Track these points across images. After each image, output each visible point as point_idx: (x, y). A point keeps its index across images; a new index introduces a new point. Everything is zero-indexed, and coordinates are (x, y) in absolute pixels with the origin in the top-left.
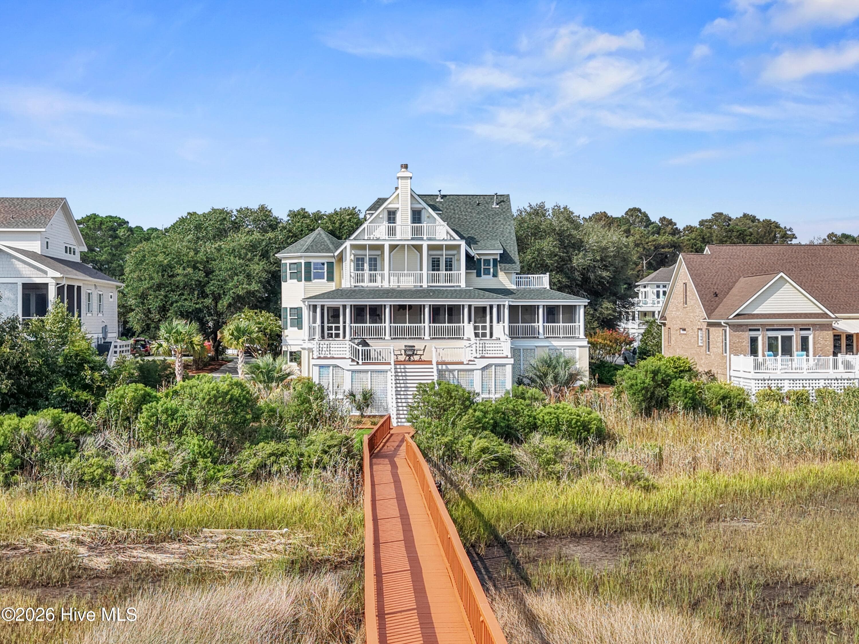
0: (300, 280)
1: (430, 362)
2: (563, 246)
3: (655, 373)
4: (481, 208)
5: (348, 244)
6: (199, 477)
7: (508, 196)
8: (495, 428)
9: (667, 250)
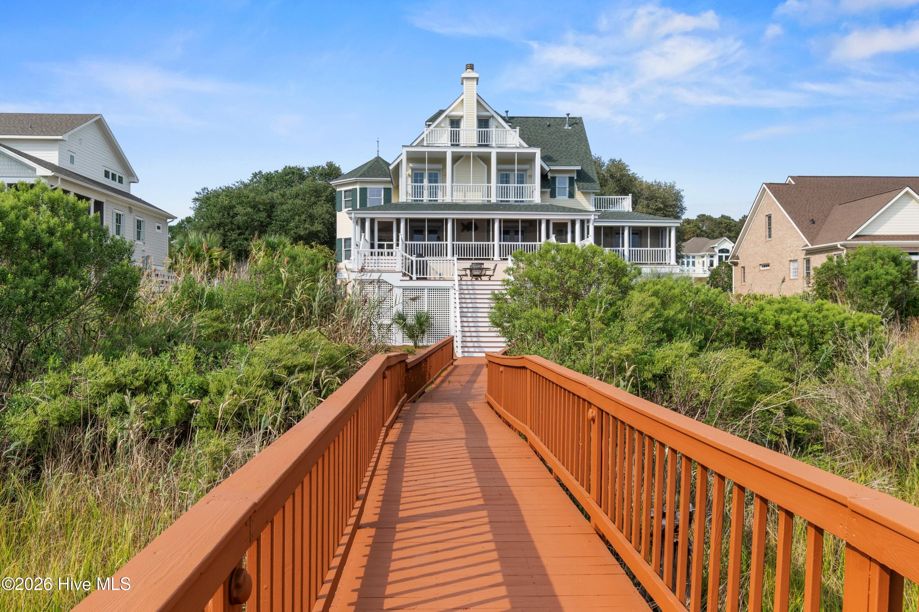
0: (355, 208)
4: (552, 129)
5: (404, 153)
7: (581, 118)
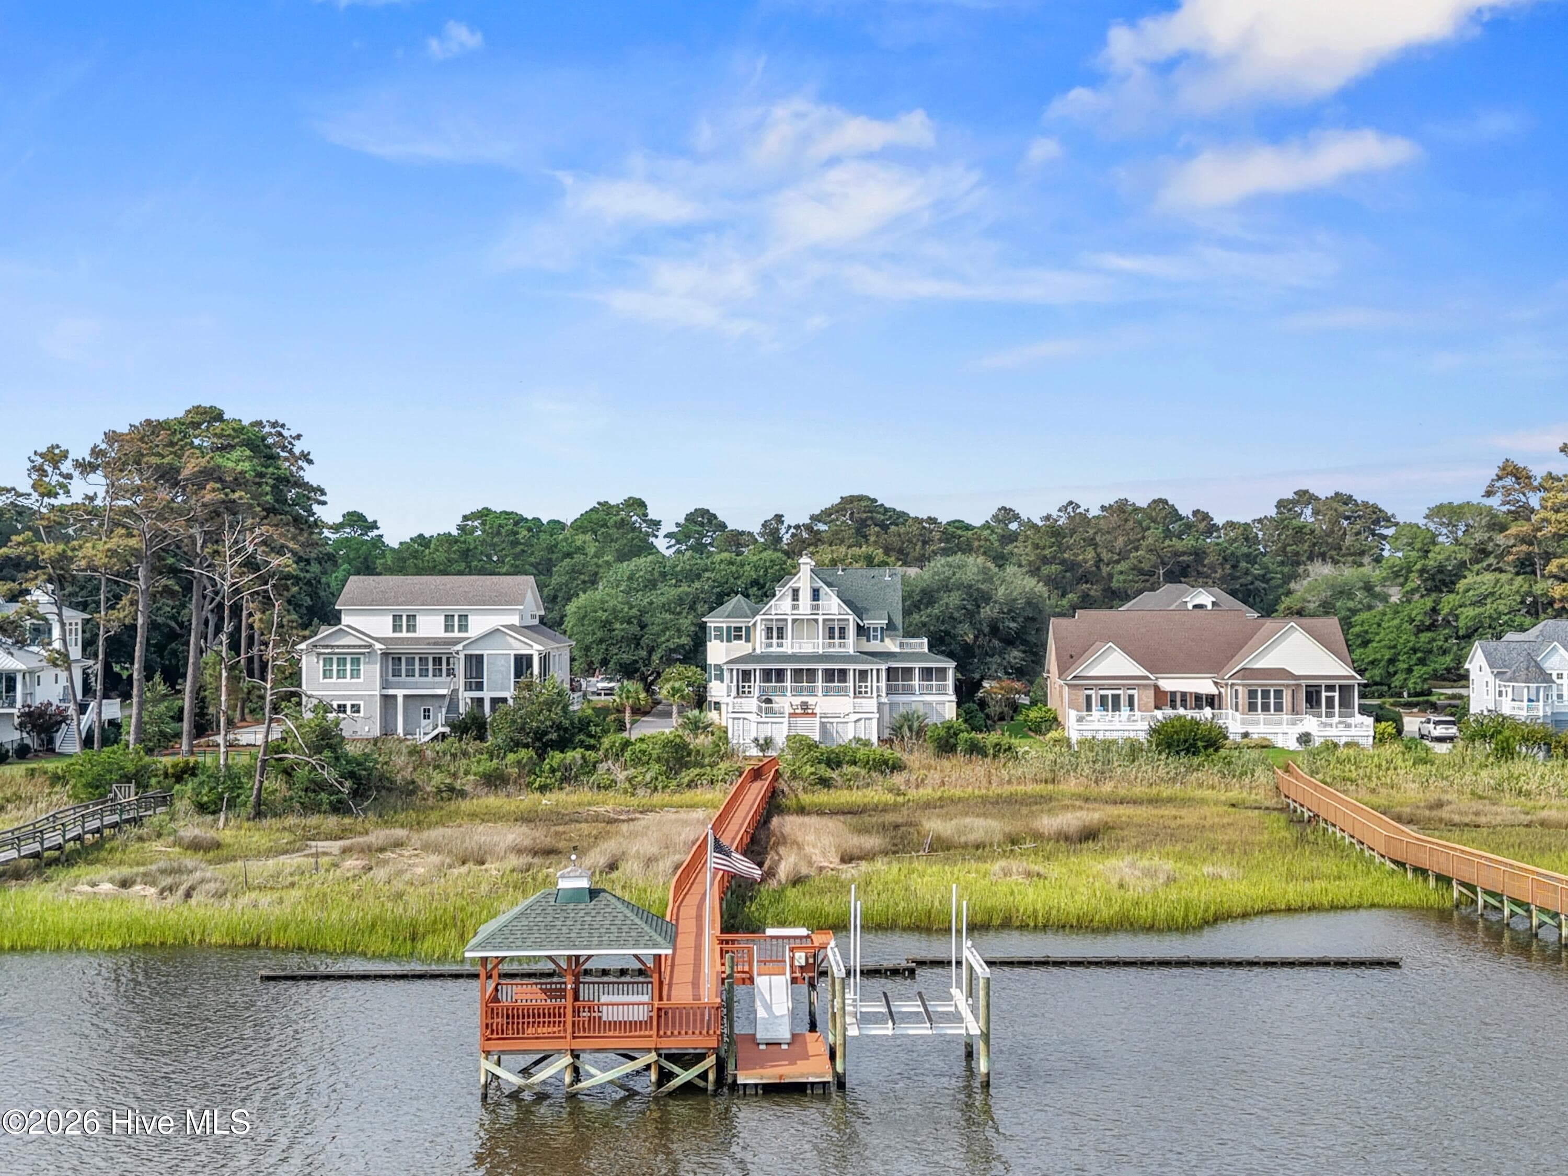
1: (815, 715)
2: (971, 598)
4: (876, 580)
5: (758, 618)
6: (659, 785)
9: (1185, 558)
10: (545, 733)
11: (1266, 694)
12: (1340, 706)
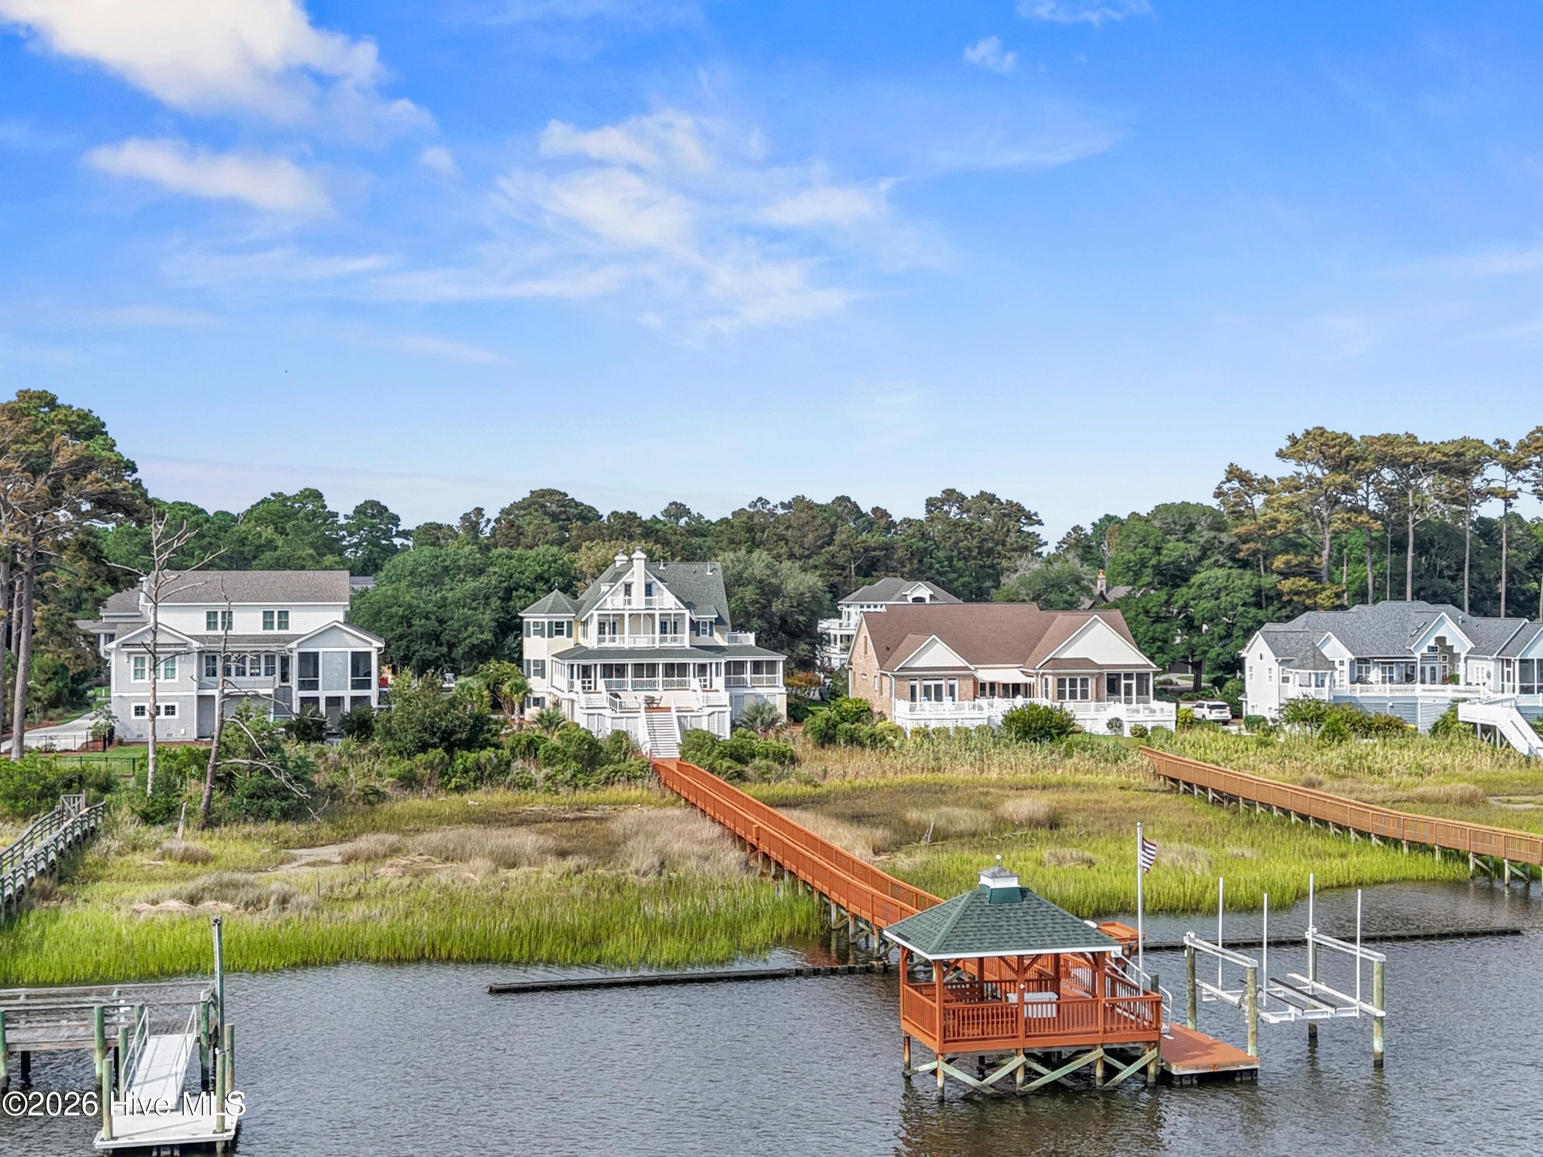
0: (543, 636)
1: (668, 709)
2: (763, 593)
3: (828, 720)
4: (697, 575)
5: (594, 613)
6: (581, 783)
8: (731, 756)
9: (874, 553)
10: (453, 732)
11: (1073, 682)
12: (1138, 694)
